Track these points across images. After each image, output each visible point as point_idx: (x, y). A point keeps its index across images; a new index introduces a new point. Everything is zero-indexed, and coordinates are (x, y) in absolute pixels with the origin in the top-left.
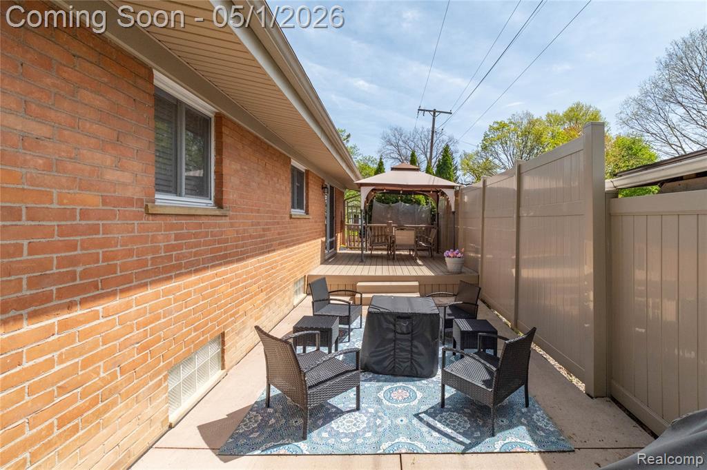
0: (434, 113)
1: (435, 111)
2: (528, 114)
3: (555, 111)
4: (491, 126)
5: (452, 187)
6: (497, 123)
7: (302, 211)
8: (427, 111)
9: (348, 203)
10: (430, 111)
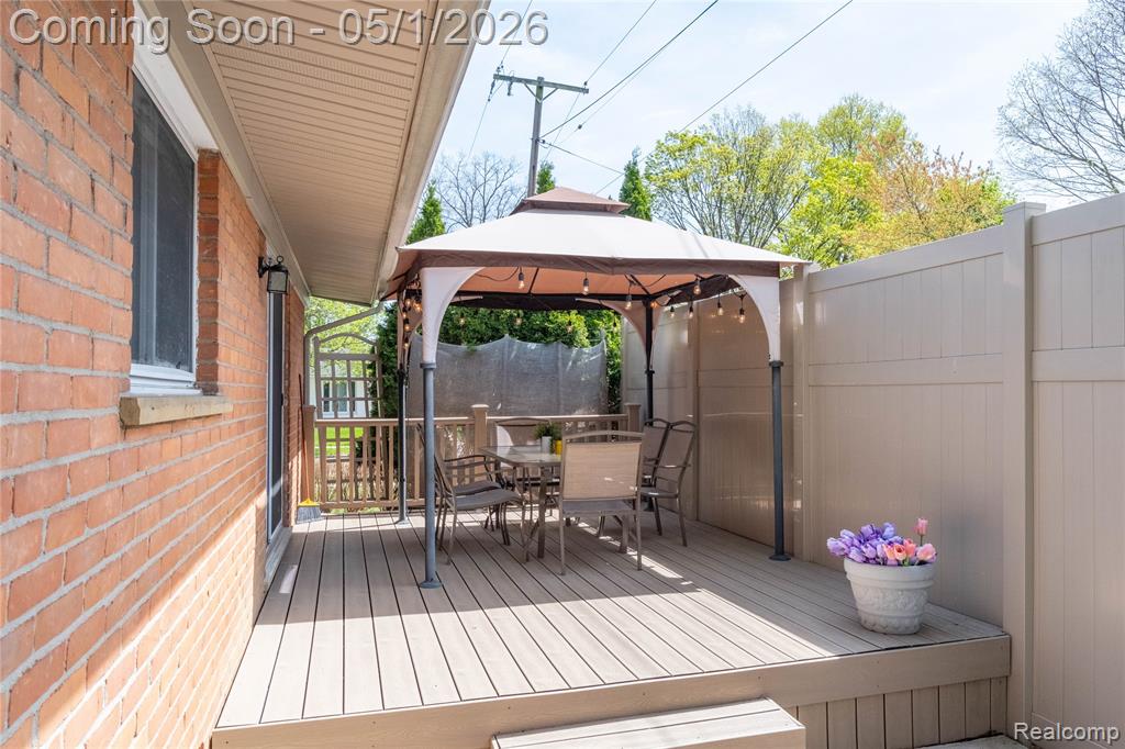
0: (540, 88)
1: (540, 84)
2: (751, 115)
3: (797, 116)
4: (660, 145)
5: (771, 269)
6: (675, 136)
7: (182, 374)
8: (519, 80)
9: (318, 343)
10: (527, 82)
